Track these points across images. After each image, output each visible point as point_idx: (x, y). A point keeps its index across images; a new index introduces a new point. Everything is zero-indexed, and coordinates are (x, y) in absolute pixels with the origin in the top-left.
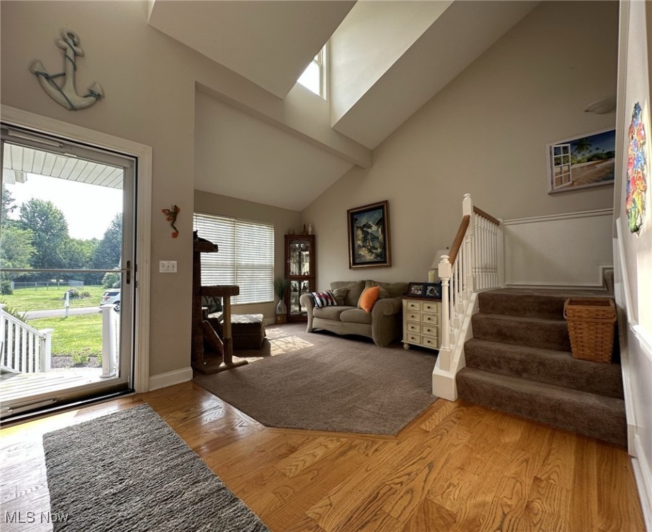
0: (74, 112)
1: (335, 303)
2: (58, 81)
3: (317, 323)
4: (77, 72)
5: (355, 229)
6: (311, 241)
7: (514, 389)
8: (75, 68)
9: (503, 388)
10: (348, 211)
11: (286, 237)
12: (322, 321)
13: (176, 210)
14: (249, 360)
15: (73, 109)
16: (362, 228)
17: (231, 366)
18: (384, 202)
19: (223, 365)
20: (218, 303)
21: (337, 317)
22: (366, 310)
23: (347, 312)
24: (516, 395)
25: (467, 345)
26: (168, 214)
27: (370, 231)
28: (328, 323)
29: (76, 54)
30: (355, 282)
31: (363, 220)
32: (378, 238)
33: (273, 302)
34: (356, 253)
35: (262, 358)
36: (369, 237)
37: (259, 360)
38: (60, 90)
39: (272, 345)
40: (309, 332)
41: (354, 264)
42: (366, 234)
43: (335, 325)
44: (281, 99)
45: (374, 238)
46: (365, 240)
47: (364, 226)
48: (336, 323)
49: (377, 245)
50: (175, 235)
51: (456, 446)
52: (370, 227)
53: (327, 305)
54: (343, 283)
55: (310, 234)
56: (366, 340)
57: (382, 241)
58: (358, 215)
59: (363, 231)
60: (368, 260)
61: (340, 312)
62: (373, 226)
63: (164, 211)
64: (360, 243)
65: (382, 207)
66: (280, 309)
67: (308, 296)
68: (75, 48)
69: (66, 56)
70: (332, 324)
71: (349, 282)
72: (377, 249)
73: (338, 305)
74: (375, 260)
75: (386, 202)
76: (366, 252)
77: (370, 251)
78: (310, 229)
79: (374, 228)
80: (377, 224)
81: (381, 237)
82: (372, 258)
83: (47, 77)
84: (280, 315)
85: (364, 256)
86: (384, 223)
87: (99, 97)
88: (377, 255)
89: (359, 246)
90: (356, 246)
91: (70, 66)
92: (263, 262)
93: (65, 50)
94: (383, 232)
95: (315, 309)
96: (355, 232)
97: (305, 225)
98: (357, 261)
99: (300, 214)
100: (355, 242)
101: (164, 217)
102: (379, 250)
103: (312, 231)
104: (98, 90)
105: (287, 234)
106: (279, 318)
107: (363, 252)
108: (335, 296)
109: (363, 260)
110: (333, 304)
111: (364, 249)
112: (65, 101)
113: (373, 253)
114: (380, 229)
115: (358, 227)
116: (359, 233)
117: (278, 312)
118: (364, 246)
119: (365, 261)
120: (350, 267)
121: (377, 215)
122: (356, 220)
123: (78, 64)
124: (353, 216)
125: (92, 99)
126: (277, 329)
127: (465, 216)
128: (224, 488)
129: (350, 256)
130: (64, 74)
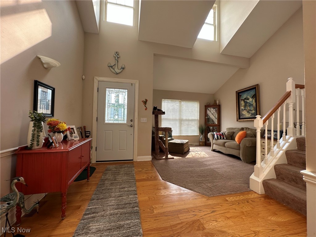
0: (117, 75)
1: (225, 138)
2: (114, 67)
3: (215, 147)
4: (118, 63)
5: (240, 100)
6: (218, 108)
7: (296, 195)
8: (118, 62)
9: (289, 193)
10: (236, 92)
11: (205, 106)
12: (217, 146)
13: (146, 100)
14: (175, 157)
15: (117, 74)
16: (244, 100)
17: (167, 158)
18: (256, 85)
19: (164, 157)
20: (170, 134)
21: (224, 145)
22: (238, 142)
23: (229, 143)
24: (296, 199)
25: (276, 166)
26: (143, 102)
27: (248, 101)
28: (220, 147)
29: (118, 58)
30: (239, 128)
31: (244, 96)
32: (253, 105)
33: (198, 136)
34: (241, 113)
35: (181, 158)
36: (248, 104)
37: (179, 158)
38: (114, 69)
39: (190, 154)
40: (212, 151)
41: (239, 119)
42: (246, 103)
43: (222, 149)
44: (191, 49)
45: (251, 105)
46: (245, 106)
47: (245, 99)
48: (223, 148)
49: (252, 108)
50: (146, 109)
51: (236, 210)
52: (248, 99)
53: (221, 138)
54: (232, 128)
55: (218, 104)
56: (238, 158)
57: (255, 107)
58: (242, 93)
59: (244, 101)
60: (247, 117)
61: (225, 142)
62: (250, 98)
63: (142, 101)
64: (242, 108)
65: (255, 88)
66: (201, 139)
67: (212, 134)
68: (118, 56)
69: (116, 59)
70: (222, 148)
71: (236, 128)
72: (252, 111)
73: (227, 139)
74: (251, 117)
75: (257, 85)
76: (246, 113)
77: (248, 112)
78: (218, 102)
79: (251, 99)
80: (252, 97)
81: (254, 104)
82: (250, 116)
83: (111, 67)
84: (201, 142)
85: (245, 115)
86: (256, 97)
87: (123, 69)
88: (252, 114)
89: (242, 109)
90: (241, 109)
91: (116, 61)
92: (193, 118)
93: (115, 57)
94: (256, 101)
95: (214, 140)
96: (240, 102)
97: (215, 100)
98: (241, 117)
99: (214, 95)
100: (240, 108)
101: (143, 103)
102: (253, 112)
103: (218, 103)
104: (123, 67)
105: (206, 105)
106: (201, 143)
107: (245, 113)
108: (226, 135)
109: (244, 117)
110: (223, 139)
111: (245, 111)
112: (115, 72)
113: (250, 113)
114: (254, 100)
115: (242, 100)
116: (242, 103)
117: (201, 140)
118: (245, 110)
119: (245, 117)
120: (237, 120)
121: (252, 93)
122: (241, 96)
123: (119, 60)
124: (239, 94)
125: (122, 69)
126: (198, 148)
127: (287, 92)
128: (136, 191)
129: (237, 115)
130: (115, 64)
